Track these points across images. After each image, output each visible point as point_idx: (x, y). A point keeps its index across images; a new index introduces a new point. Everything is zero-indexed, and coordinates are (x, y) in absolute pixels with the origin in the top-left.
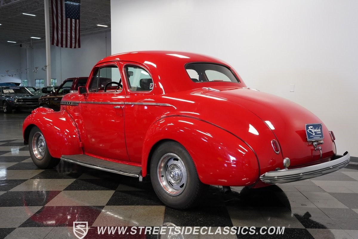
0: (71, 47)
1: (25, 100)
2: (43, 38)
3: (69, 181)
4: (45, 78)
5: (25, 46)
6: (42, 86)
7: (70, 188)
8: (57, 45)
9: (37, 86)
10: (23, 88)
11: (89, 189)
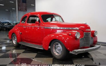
0: (24, 11)
1: (11, 27)
2: (16, 9)
3: (24, 50)
4: (16, 21)
5: (11, 11)
6: (16, 23)
7: (24, 52)
8: (20, 11)
9: (14, 23)
10: (10, 23)
11: (29, 53)
